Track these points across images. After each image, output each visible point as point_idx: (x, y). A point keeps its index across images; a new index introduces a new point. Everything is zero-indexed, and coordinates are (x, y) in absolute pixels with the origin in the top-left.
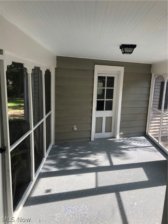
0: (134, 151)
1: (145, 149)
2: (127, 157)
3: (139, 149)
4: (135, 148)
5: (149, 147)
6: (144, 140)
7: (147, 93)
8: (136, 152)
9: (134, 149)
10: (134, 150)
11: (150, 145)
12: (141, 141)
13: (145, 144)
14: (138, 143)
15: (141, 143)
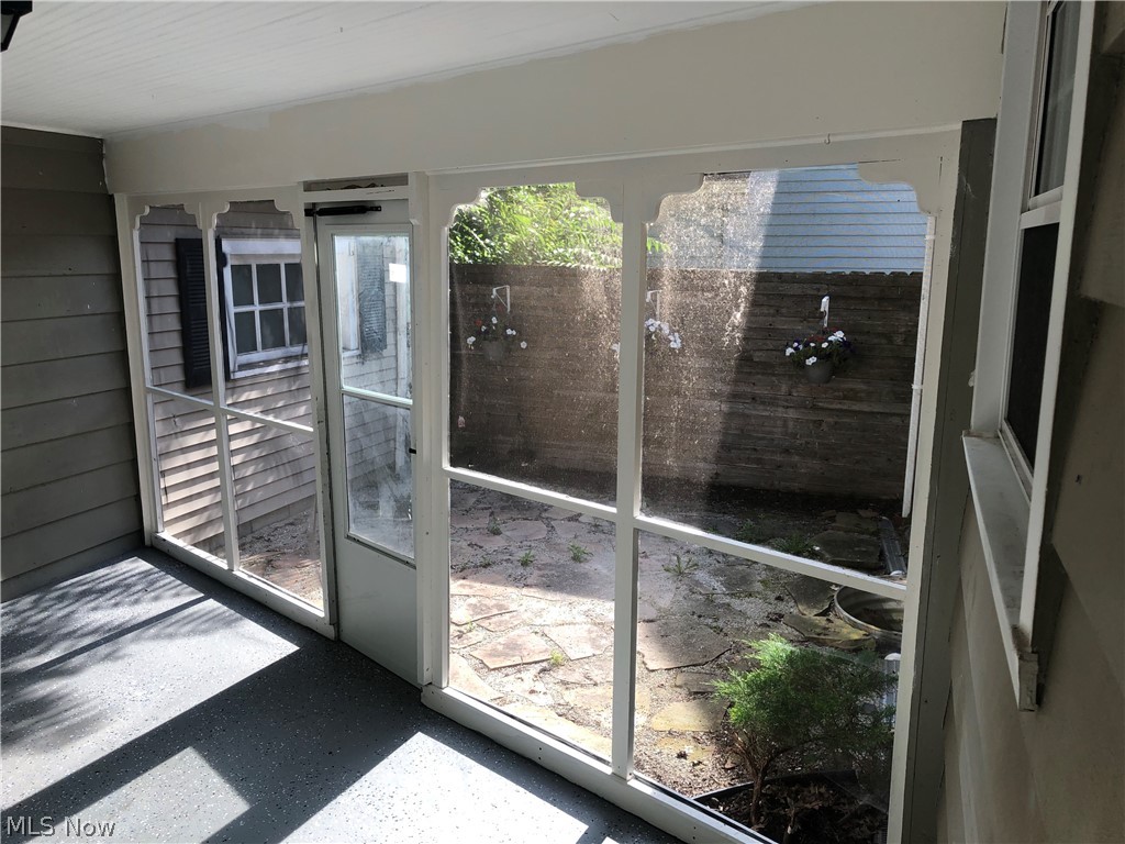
0: (109, 665)
1: (170, 630)
2: (72, 717)
3: (132, 641)
4: (106, 640)
5: (186, 612)
6: (147, 573)
7: (107, 306)
8: (119, 665)
9: (103, 650)
10: (107, 657)
11: (189, 594)
12: (129, 586)
13: (156, 598)
14: (116, 605)
15: (137, 602)
